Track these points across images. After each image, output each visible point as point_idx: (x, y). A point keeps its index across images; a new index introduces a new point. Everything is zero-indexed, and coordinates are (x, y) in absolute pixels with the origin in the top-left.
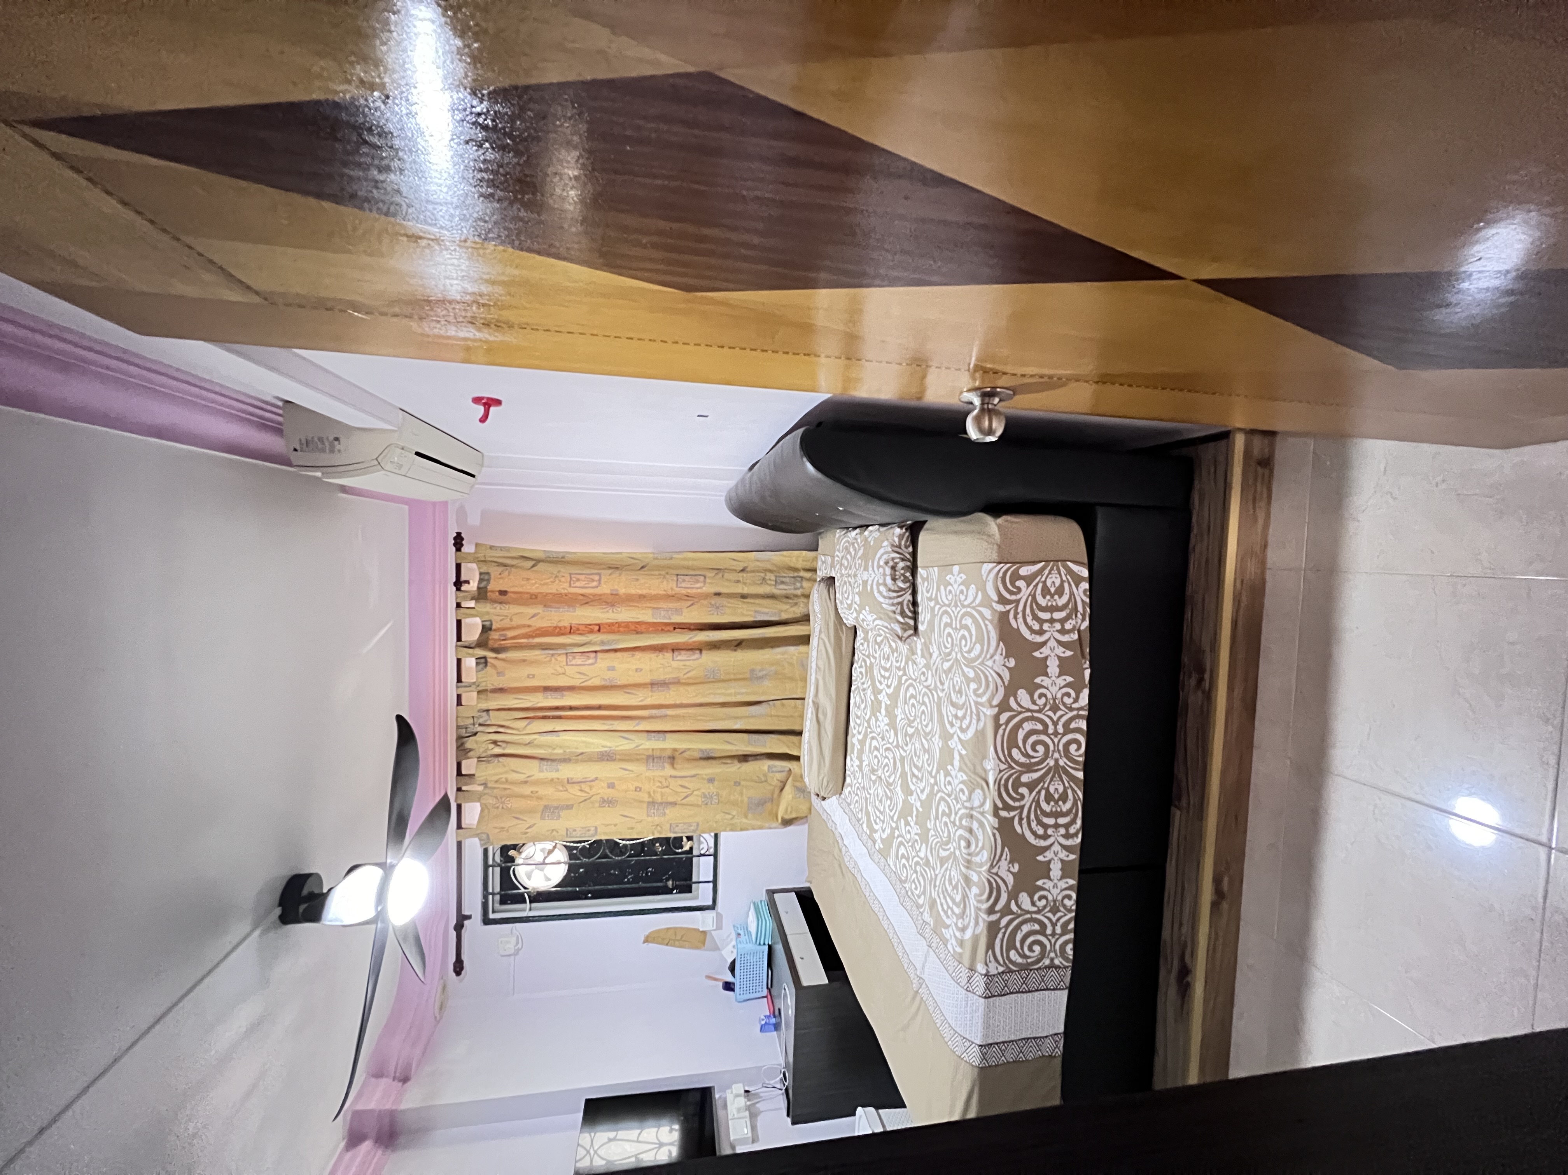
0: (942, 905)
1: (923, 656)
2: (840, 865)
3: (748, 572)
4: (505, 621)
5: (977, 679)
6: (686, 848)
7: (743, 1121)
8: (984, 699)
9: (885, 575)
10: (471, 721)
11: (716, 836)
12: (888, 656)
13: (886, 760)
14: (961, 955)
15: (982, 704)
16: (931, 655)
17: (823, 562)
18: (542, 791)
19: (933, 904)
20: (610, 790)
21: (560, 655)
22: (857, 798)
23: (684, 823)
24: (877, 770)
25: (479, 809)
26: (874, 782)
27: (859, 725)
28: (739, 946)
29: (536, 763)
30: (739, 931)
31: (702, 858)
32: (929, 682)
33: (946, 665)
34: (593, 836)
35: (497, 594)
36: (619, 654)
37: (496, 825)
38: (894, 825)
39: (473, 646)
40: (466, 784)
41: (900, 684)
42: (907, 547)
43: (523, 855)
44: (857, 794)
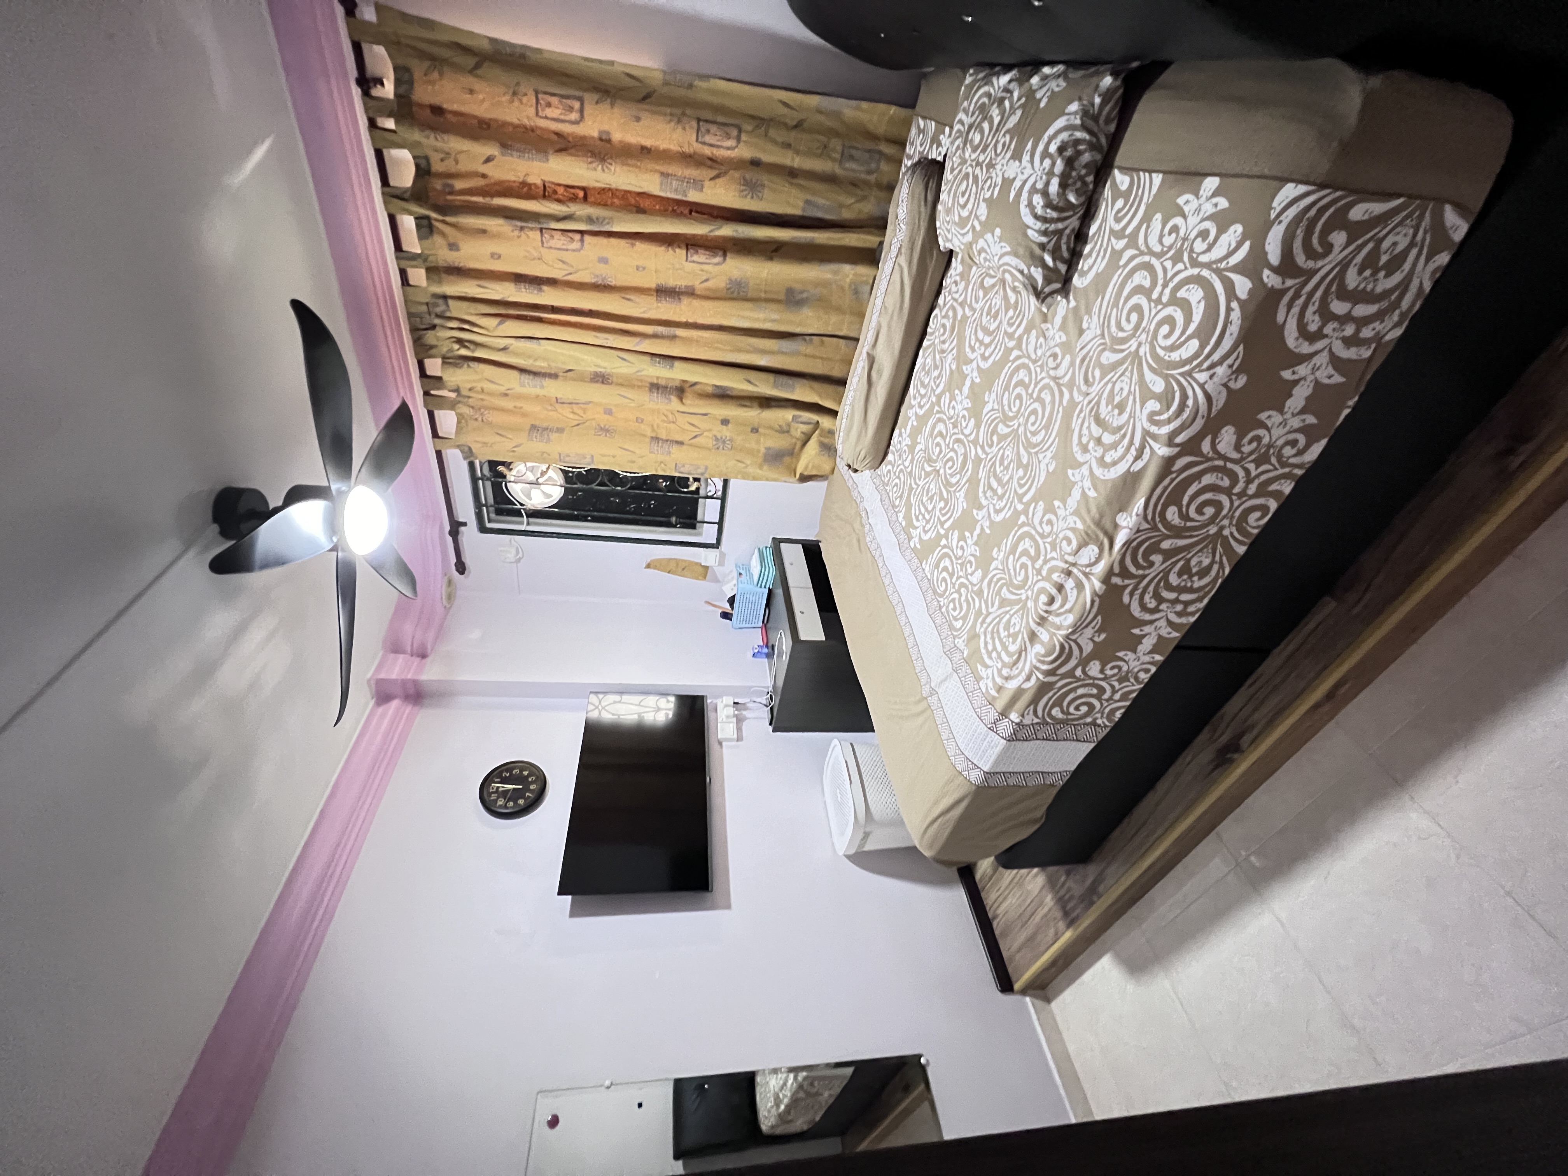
0: (986, 643)
1: (1063, 328)
2: (859, 541)
3: (804, 130)
4: (446, 162)
5: (1166, 399)
6: (693, 488)
7: (731, 725)
8: (1165, 430)
9: (1050, 173)
10: (424, 308)
11: (726, 482)
12: (997, 312)
13: (952, 454)
14: (994, 698)
15: (1154, 437)
16: (1081, 332)
17: (920, 131)
18: (528, 407)
19: (973, 637)
20: (607, 417)
21: (532, 229)
22: (897, 481)
23: (691, 465)
24: (935, 462)
25: (455, 420)
26: (928, 474)
27: (923, 397)
28: (740, 585)
29: (515, 373)
30: (741, 571)
31: (708, 500)
32: (1060, 372)
33: (1109, 357)
34: (589, 464)
35: (428, 111)
36: (613, 241)
37: (477, 439)
38: (942, 532)
39: (407, 196)
40: (433, 389)
41: (1005, 360)
42: (1108, 121)
43: (514, 472)
44: (898, 477)
